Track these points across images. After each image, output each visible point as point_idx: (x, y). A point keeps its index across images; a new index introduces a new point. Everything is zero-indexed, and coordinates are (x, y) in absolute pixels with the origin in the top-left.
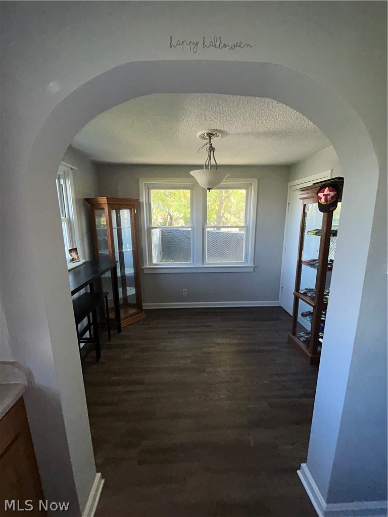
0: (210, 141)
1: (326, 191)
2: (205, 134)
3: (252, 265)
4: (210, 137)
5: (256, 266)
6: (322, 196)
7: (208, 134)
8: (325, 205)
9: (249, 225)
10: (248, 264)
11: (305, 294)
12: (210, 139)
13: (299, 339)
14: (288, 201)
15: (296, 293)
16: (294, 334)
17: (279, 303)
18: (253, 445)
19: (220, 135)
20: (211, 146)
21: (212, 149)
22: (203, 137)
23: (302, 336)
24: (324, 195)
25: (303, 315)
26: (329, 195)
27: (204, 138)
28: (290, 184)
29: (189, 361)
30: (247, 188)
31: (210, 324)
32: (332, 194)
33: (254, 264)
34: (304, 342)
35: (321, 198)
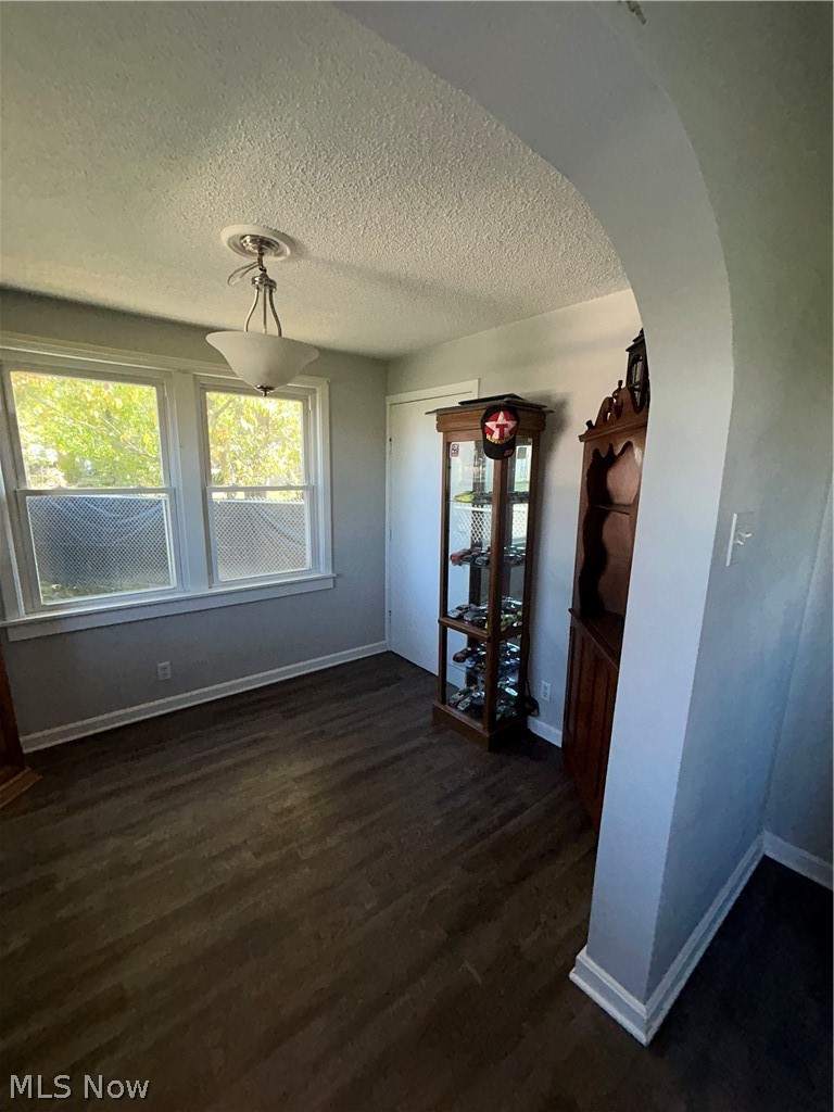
0: (260, 261)
1: (501, 418)
2: (248, 239)
3: (330, 573)
4: (260, 249)
5: (338, 575)
6: (494, 428)
7: (255, 239)
8: (498, 445)
9: (316, 483)
10: (319, 572)
11: (460, 618)
12: (262, 255)
13: (456, 707)
14: (388, 433)
15: (443, 620)
16: (444, 702)
17: (385, 645)
18: (479, 980)
19: (288, 251)
20: (264, 275)
21: (268, 284)
22: (238, 245)
23: (460, 701)
24: (497, 426)
25: (456, 659)
26: (506, 426)
27: (242, 249)
28: (390, 400)
29: (247, 855)
30: (304, 400)
31: (263, 734)
32: (511, 424)
33: (333, 571)
34: (466, 711)
35: (492, 432)
